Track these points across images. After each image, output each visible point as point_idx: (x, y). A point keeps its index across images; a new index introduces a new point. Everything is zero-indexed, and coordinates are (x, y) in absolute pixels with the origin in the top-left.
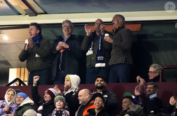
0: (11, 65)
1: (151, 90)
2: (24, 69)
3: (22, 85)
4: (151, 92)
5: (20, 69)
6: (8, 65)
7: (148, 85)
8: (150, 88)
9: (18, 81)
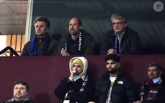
1: (154, 72)
2: (16, 36)
3: (14, 55)
4: (153, 75)
5: (10, 36)
7: (149, 67)
8: (153, 70)
9: (9, 50)
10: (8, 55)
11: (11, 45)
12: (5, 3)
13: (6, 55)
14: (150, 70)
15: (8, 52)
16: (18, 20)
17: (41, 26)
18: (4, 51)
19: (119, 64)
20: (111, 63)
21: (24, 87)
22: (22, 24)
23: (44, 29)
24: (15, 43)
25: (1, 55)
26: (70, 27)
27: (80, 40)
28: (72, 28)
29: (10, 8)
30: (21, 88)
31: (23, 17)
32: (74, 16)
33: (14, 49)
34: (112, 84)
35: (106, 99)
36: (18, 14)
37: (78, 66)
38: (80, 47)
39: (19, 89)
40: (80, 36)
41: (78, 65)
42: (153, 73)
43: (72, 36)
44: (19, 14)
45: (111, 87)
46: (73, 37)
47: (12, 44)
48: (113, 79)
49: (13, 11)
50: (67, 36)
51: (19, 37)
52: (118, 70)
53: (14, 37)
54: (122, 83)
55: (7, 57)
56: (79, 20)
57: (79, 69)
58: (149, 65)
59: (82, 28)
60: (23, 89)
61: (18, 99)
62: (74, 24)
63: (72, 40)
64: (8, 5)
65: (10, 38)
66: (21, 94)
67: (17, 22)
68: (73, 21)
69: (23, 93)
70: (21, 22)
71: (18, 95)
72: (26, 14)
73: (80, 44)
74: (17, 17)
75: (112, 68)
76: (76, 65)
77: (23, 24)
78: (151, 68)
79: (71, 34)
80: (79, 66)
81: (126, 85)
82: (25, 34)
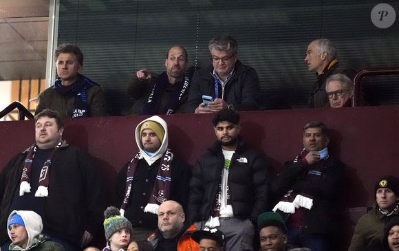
1: (317, 139)
2: (28, 81)
3: (26, 119)
5: (18, 82)
7: (307, 128)
8: (315, 134)
9: (16, 109)
10: (16, 116)
11: (20, 100)
12: (6, 23)
13: (11, 117)
14: (309, 135)
15: (16, 112)
16: (33, 52)
17: (67, 62)
18: (8, 110)
20: (227, 128)
22: (38, 60)
23: (74, 67)
24: (27, 95)
25: (2, 119)
29: (16, 31)
31: (40, 46)
33: (26, 107)
34: (227, 164)
36: (31, 41)
37: (150, 134)
42: (315, 140)
44: (34, 41)
45: (225, 170)
48: (228, 155)
51: (35, 83)
53: (25, 83)
55: (13, 122)
58: (308, 125)
64: (12, 24)
65: (18, 86)
66: (46, 134)
67: (29, 56)
70: (37, 56)
72: (47, 40)
73: (184, 90)
74: (31, 47)
76: (147, 132)
77: (40, 58)
78: (311, 131)
80: (153, 134)
81: (253, 164)
82: (45, 78)
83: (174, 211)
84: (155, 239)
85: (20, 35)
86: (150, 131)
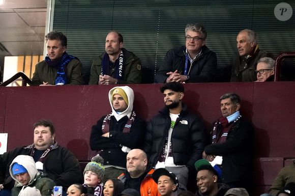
0: (7, 51)
2: (30, 57)
3: (28, 85)
5: (23, 57)
6: (2, 50)
7: (221, 100)
9: (21, 78)
10: (20, 83)
11: (24, 71)
12: (15, 12)
13: (17, 84)
15: (20, 80)
16: (34, 35)
19: (181, 96)
21: (47, 129)
22: (38, 41)
24: (30, 67)
26: (107, 45)
27: (121, 61)
28: (110, 46)
29: (22, 19)
30: (43, 132)
31: (40, 30)
32: (112, 30)
33: (28, 77)
34: (173, 125)
35: (165, 144)
36: (33, 27)
37: (120, 98)
38: (120, 71)
39: (40, 133)
40: (121, 56)
41: (120, 96)
42: (226, 109)
43: (110, 56)
44: (35, 27)
45: (171, 128)
46: (111, 58)
47: (25, 68)
48: (174, 117)
49: (26, 23)
50: (103, 57)
52: (180, 104)
53: (28, 58)
54: (186, 122)
55: (18, 88)
56: (120, 35)
57: (121, 102)
59: (123, 46)
60: (46, 133)
61: (40, 147)
62: (112, 41)
63: (110, 62)
64: (19, 13)
65: (23, 60)
66: (43, 140)
67: (31, 38)
68: (110, 37)
69: (46, 138)
70: (37, 38)
71: (40, 142)
72: (45, 26)
73: (121, 67)
74: (33, 31)
75: (171, 101)
77: (40, 40)
79: (108, 53)
81: (192, 126)
82: (43, 55)
83: (137, 157)
84: (124, 178)
85: (25, 22)
86: (119, 96)
